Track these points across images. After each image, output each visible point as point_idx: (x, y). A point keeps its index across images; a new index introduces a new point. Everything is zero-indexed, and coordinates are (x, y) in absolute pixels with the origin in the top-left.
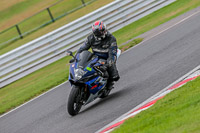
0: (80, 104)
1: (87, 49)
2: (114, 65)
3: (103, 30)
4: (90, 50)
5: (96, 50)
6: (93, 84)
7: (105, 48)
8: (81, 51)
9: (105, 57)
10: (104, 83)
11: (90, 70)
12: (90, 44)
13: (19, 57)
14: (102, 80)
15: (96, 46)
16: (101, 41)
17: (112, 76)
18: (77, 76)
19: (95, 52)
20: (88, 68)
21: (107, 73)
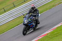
0: (27, 32)
1: (29, 14)
2: (38, 19)
3: (35, 7)
4: (30, 14)
5: (32, 14)
6: (31, 25)
7: (35, 13)
8: (27, 14)
9: (35, 16)
10: (34, 25)
11: (30, 20)
12: (30, 12)
13: (24, 7)
14: (34, 24)
15: (32, 13)
16: (34, 11)
17: (37, 22)
18: (26, 22)
19: (32, 15)
20: (29, 20)
21: (35, 22)
